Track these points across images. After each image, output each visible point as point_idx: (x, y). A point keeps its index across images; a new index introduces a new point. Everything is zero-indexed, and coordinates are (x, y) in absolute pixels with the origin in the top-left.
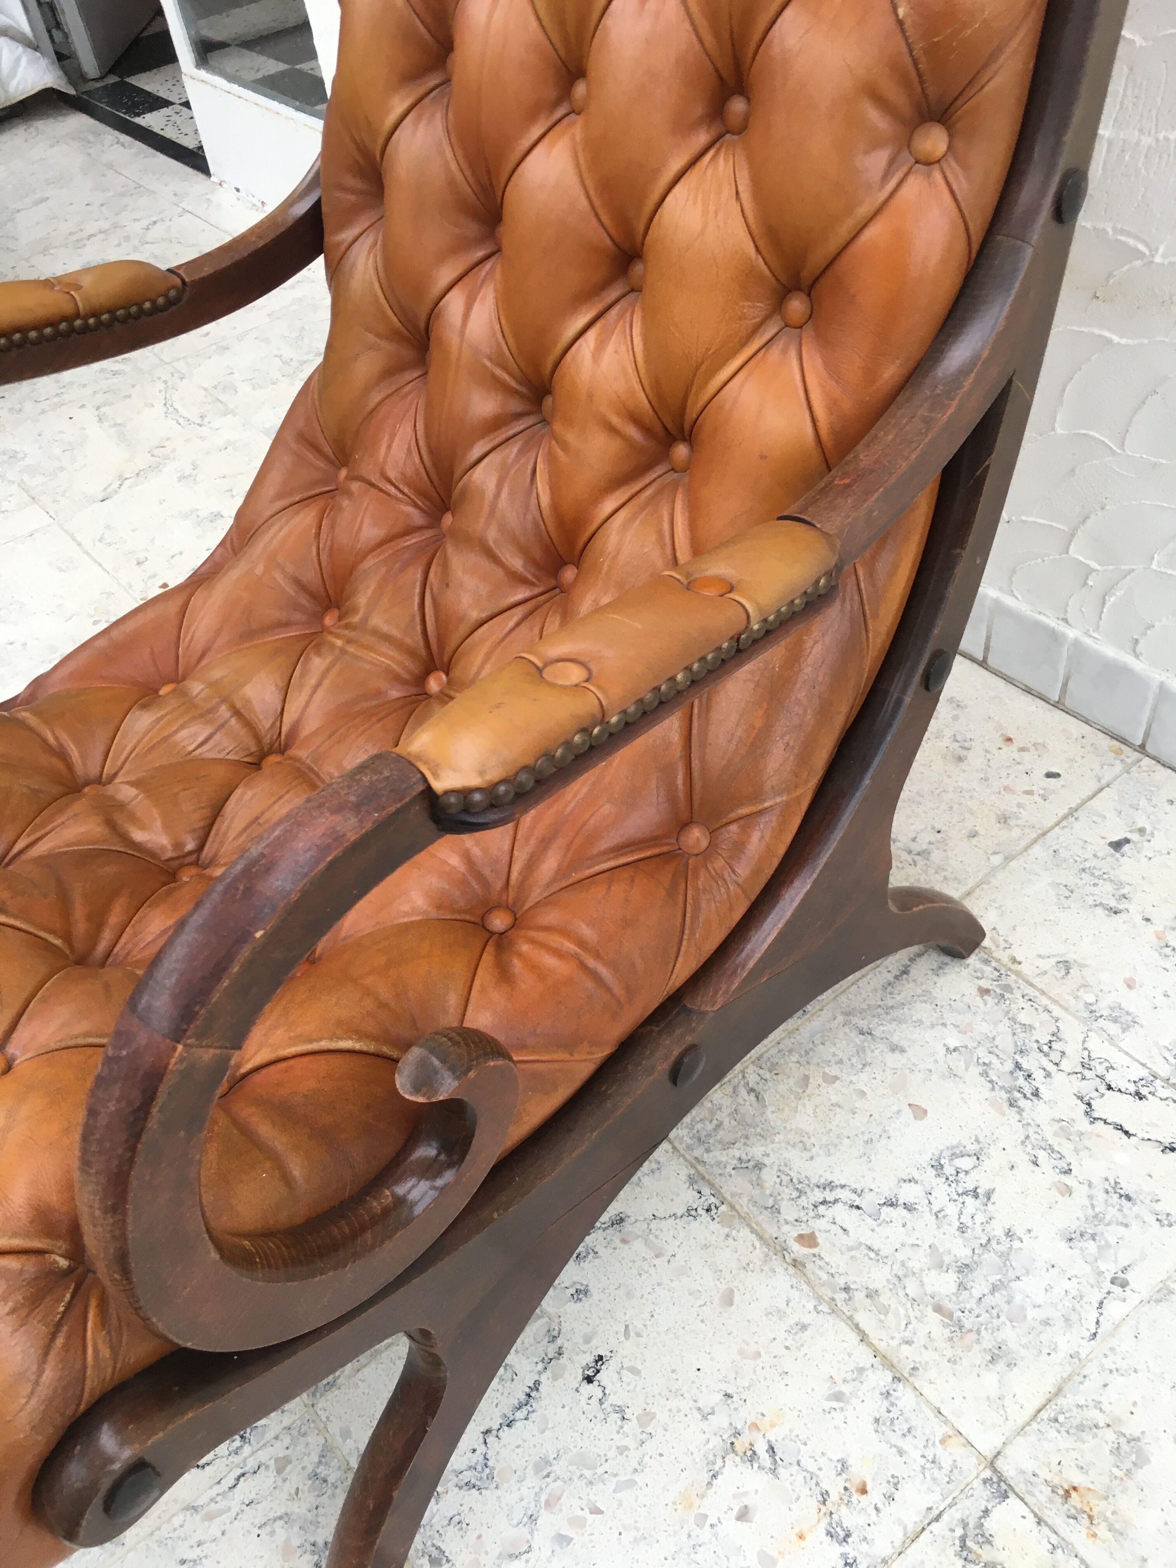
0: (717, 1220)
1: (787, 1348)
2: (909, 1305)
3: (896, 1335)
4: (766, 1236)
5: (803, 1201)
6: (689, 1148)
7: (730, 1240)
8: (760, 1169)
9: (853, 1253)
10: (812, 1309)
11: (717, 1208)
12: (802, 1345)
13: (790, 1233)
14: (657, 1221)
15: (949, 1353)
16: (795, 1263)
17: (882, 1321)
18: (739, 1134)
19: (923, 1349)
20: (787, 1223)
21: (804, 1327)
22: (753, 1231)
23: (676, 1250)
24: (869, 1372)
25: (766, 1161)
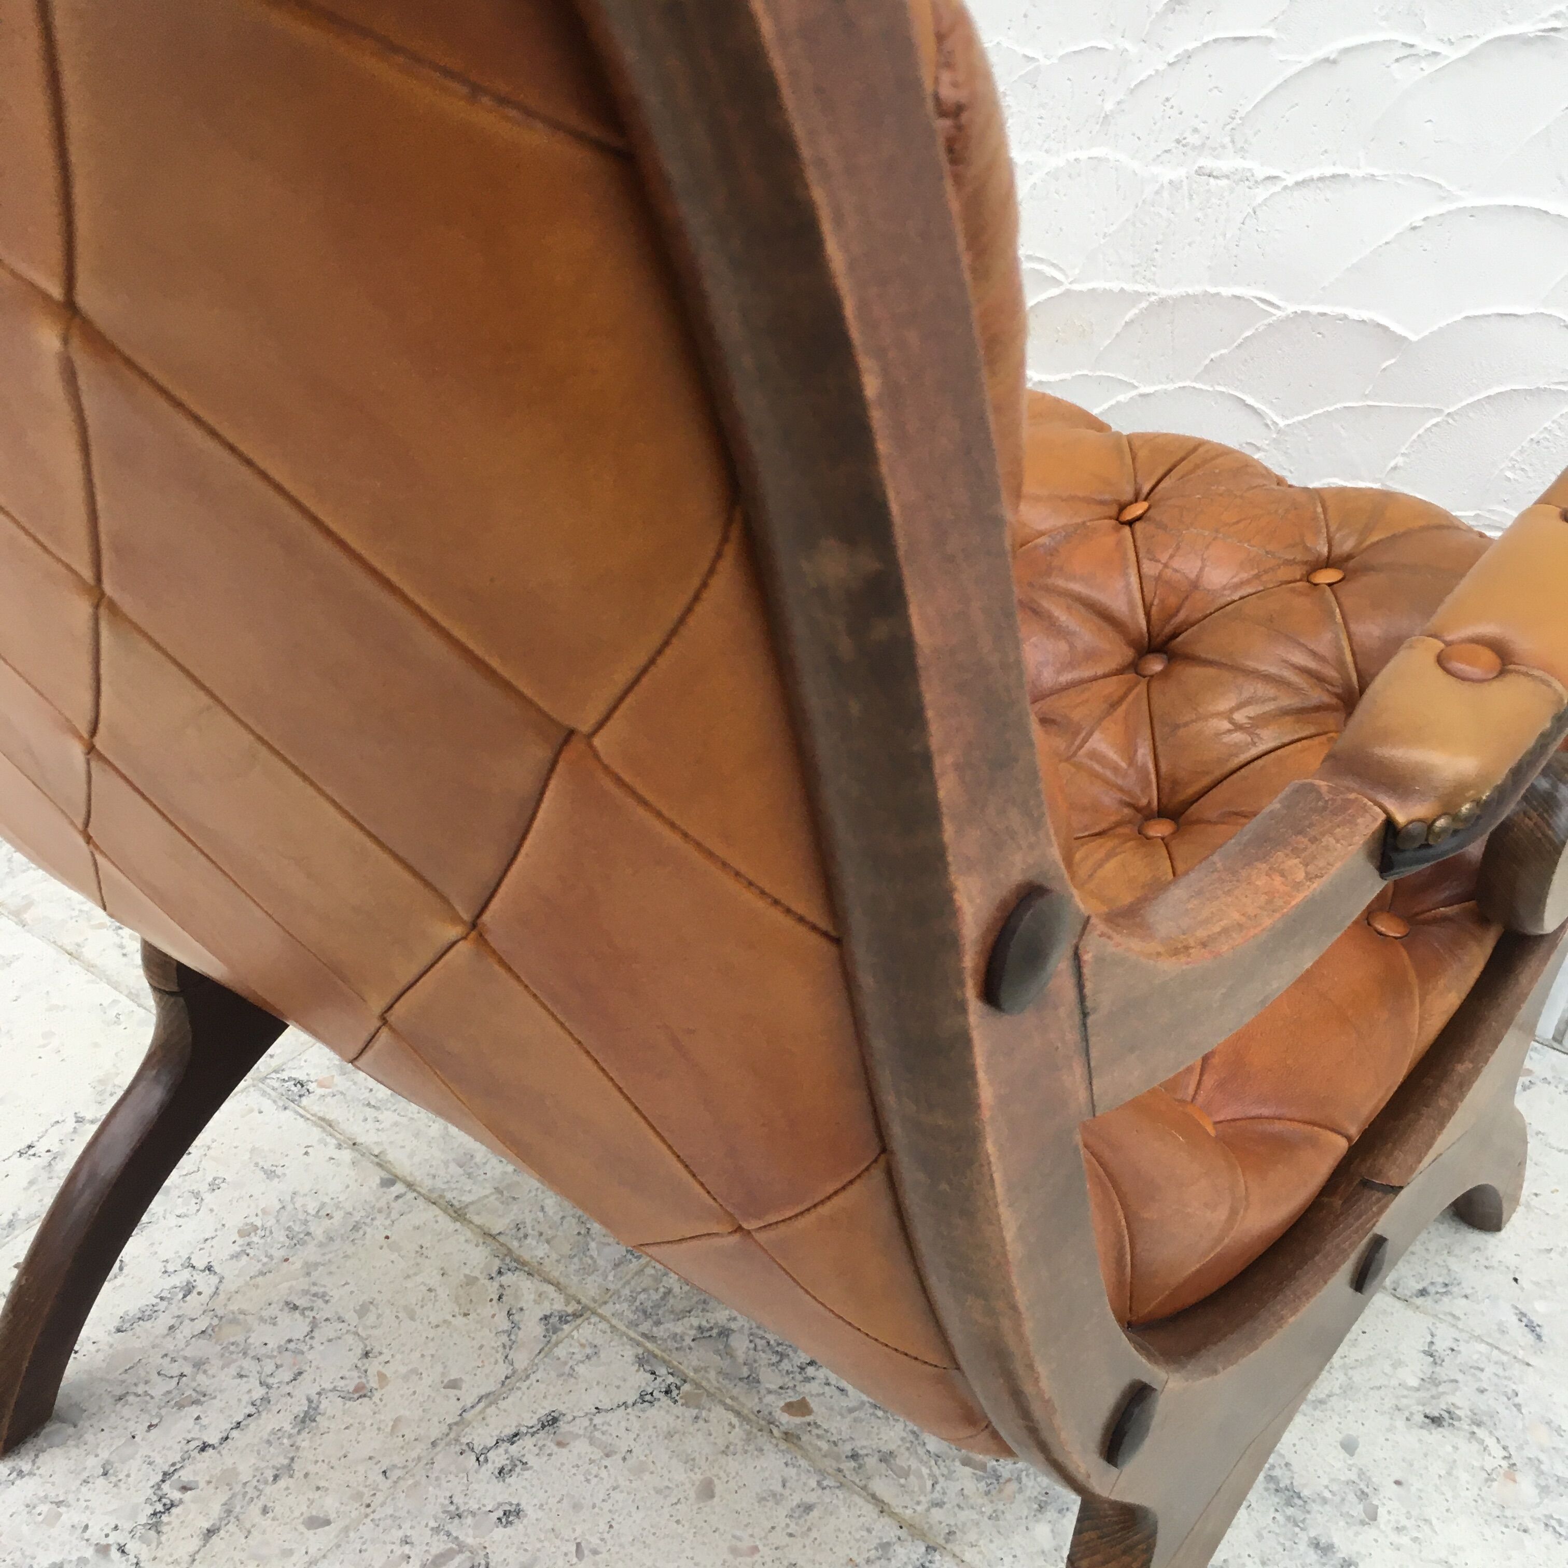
0: (679, 1403)
1: (791, 1535)
2: (933, 1462)
3: (922, 1498)
4: (745, 1411)
5: (785, 1365)
6: (633, 1324)
7: (701, 1422)
8: (728, 1336)
9: (856, 1414)
10: (814, 1485)
11: (678, 1388)
12: (809, 1529)
13: (776, 1403)
14: (603, 1413)
15: (988, 1510)
16: (788, 1436)
17: (903, 1486)
18: (695, 1299)
19: (956, 1509)
20: (770, 1392)
21: (809, 1508)
22: (728, 1408)
23: (632, 1443)
24: (897, 1547)
25: (733, 1325)
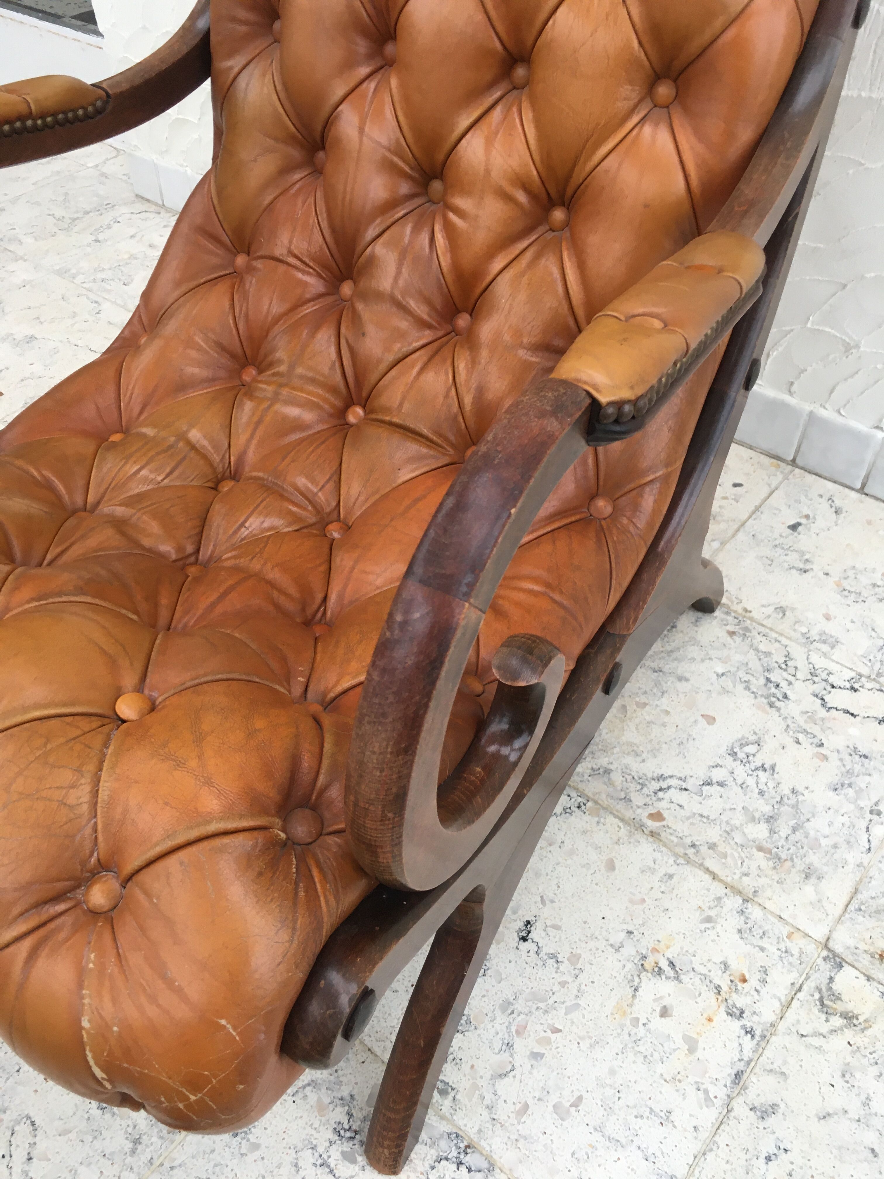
0: (587, 813)
1: (663, 892)
2: (740, 849)
3: (736, 871)
4: (626, 818)
5: (645, 790)
7: (601, 825)
8: (609, 773)
9: (691, 820)
10: (673, 863)
11: (585, 805)
12: (673, 889)
13: (643, 814)
15: (776, 878)
16: (652, 834)
17: (724, 863)
19: (757, 878)
20: (639, 807)
21: (671, 877)
22: (616, 817)
23: (563, 838)
24: (725, 899)
25: (611, 767)
